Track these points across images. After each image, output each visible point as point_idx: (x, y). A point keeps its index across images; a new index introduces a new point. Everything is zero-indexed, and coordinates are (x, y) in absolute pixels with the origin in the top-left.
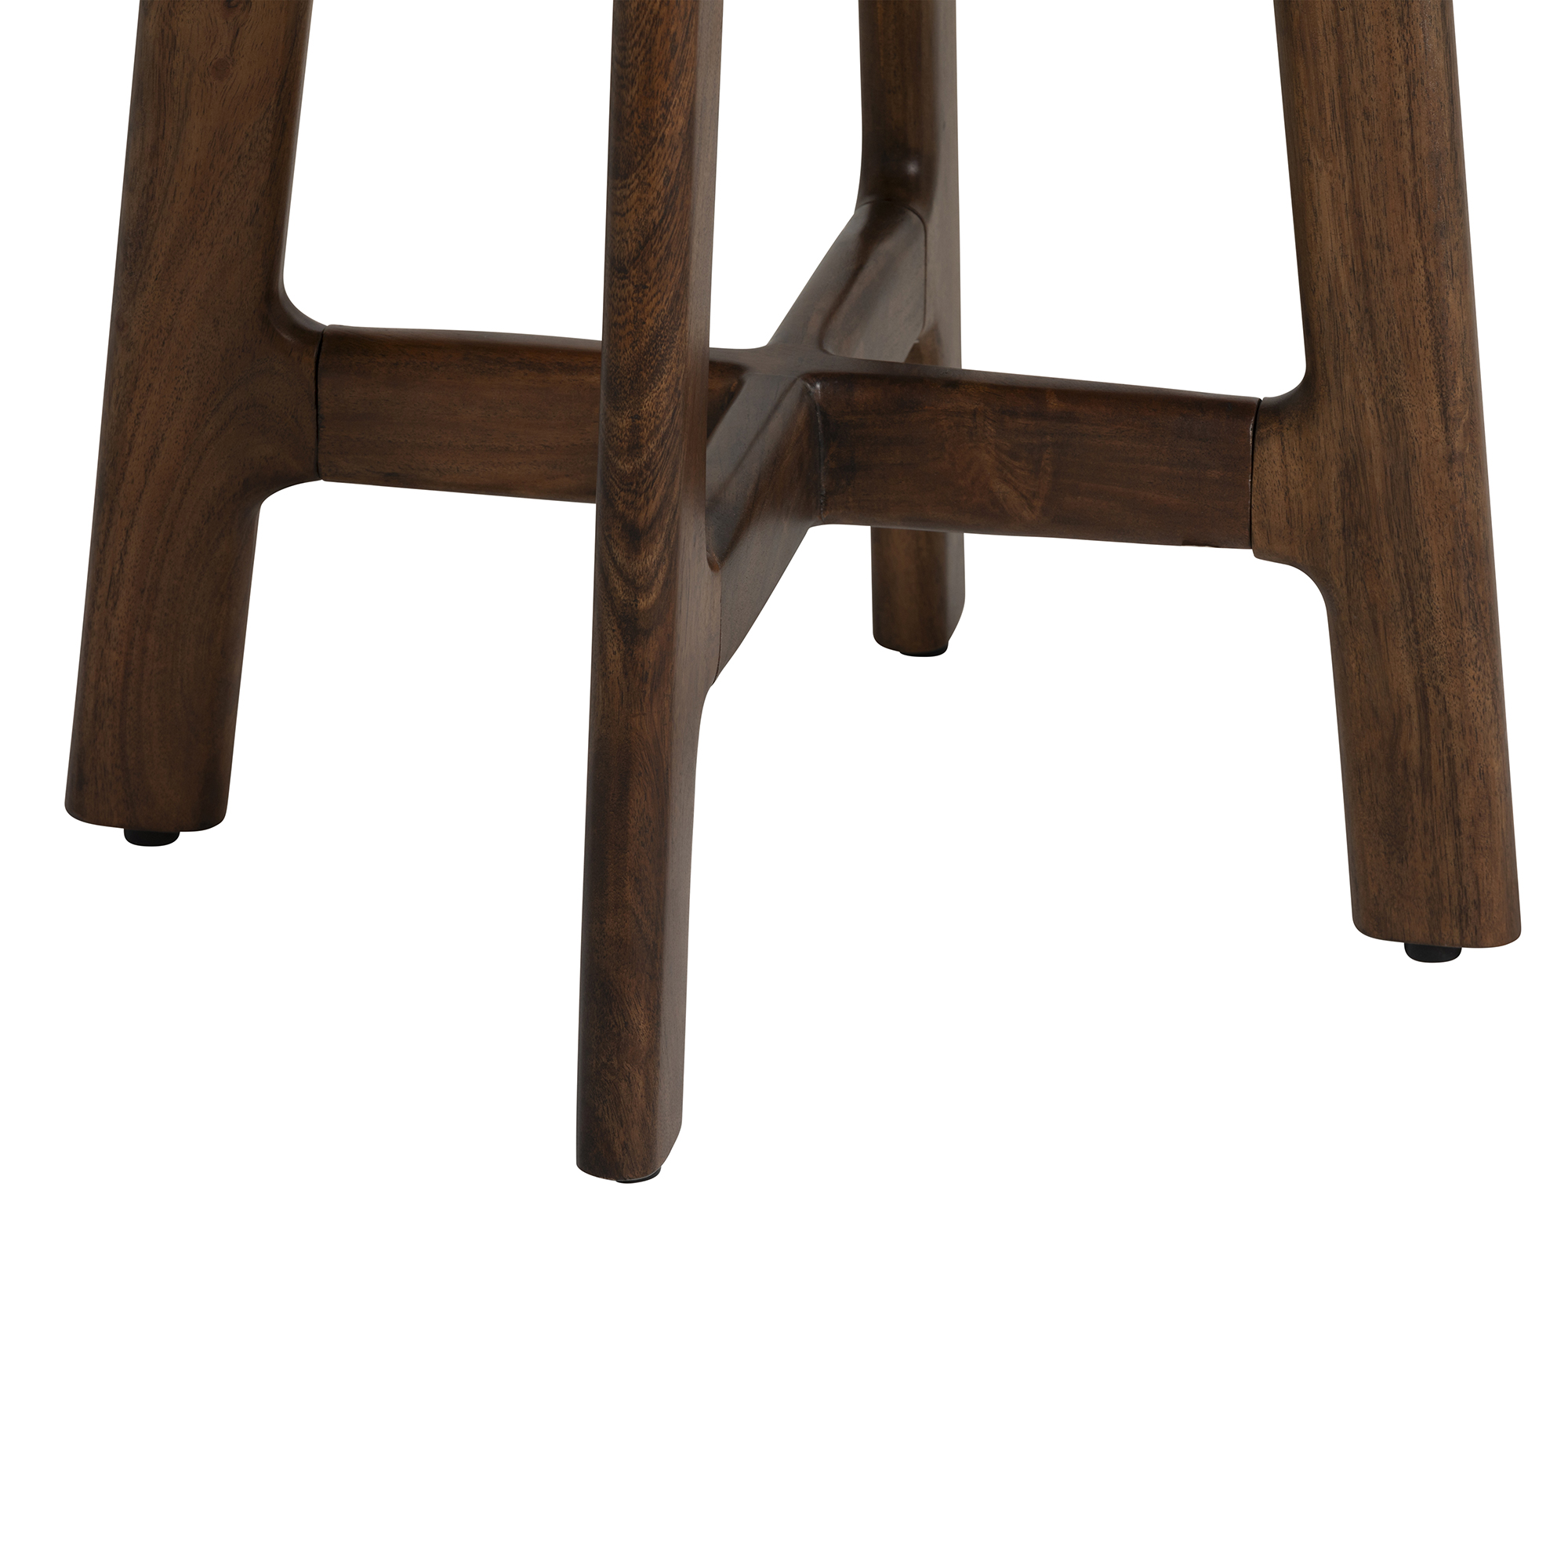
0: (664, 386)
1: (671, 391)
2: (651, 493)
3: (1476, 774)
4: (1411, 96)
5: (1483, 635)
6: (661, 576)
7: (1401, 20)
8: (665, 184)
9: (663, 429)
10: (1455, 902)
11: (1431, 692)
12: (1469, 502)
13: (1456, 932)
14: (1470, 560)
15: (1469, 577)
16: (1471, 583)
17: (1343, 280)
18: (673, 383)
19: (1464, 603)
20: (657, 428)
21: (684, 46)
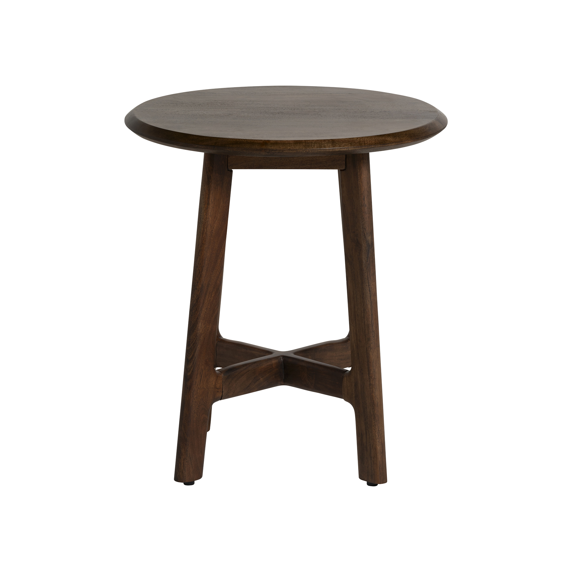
0: (194, 334)
1: (196, 336)
2: (191, 354)
3: (374, 448)
4: (364, 312)
5: (376, 421)
6: (192, 370)
7: (363, 297)
8: (197, 297)
9: (194, 342)
10: (371, 474)
11: (367, 430)
12: (373, 394)
13: (371, 480)
14: (373, 405)
15: (373, 409)
16: (374, 410)
17: (355, 347)
18: (196, 334)
19: (372, 414)
20: (193, 342)
21: (201, 272)
